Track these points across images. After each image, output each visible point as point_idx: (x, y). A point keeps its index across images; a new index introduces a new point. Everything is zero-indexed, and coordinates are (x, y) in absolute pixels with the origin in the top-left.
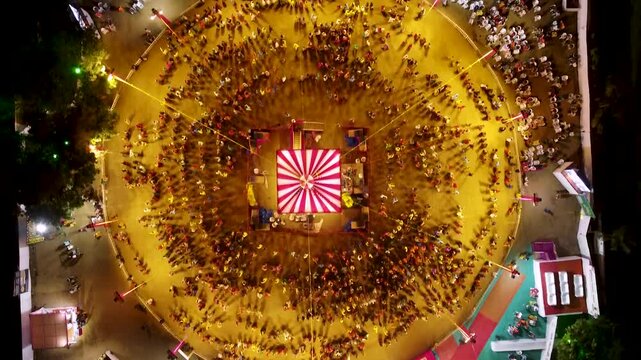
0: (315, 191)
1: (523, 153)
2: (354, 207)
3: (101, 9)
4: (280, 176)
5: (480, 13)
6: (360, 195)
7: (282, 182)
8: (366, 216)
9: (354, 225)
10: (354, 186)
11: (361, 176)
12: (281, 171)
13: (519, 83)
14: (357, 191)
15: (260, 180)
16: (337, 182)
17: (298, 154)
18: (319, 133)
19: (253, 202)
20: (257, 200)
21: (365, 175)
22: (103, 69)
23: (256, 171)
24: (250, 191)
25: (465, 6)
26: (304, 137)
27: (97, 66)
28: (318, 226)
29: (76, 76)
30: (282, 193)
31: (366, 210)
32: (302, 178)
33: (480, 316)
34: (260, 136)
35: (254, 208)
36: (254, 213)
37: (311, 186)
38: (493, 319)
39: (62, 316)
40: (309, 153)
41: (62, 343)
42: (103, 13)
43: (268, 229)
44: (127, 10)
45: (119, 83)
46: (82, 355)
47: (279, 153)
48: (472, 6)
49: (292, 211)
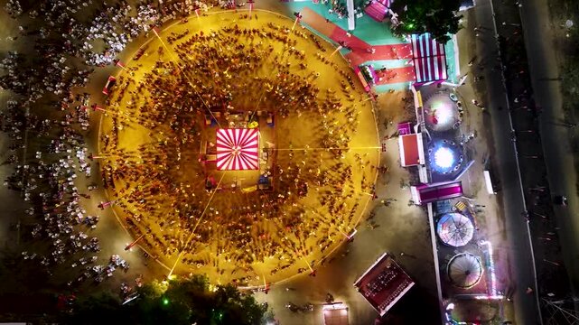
0: (243, 145)
1: (223, 8)
2: (258, 121)
3: (126, 288)
4: (234, 168)
5: (129, 36)
6: (250, 116)
7: (237, 167)
8: (263, 113)
9: (270, 121)
10: (244, 120)
11: (236, 116)
12: (230, 167)
13: (175, 10)
14: (247, 119)
15: (239, 183)
16: (237, 131)
17: (219, 156)
18: (208, 144)
19: (255, 188)
20: (253, 185)
21: (236, 113)
22: (165, 283)
23: (233, 186)
24: (248, 190)
25: (124, 46)
26: (210, 153)
27: (162, 287)
28: (270, 145)
29: (170, 303)
30: (245, 167)
31: (259, 113)
32: (234, 153)
33: (332, 37)
34: (210, 183)
35: (258, 187)
36: (261, 188)
37: (239, 148)
38: (333, 28)
39: (327, 313)
40: (219, 149)
41: (344, 312)
42: (128, 287)
43: (271, 178)
44: (126, 270)
45: (173, 274)
46: (356, 302)
47: (219, 169)
48: (125, 41)
49: (257, 161)
